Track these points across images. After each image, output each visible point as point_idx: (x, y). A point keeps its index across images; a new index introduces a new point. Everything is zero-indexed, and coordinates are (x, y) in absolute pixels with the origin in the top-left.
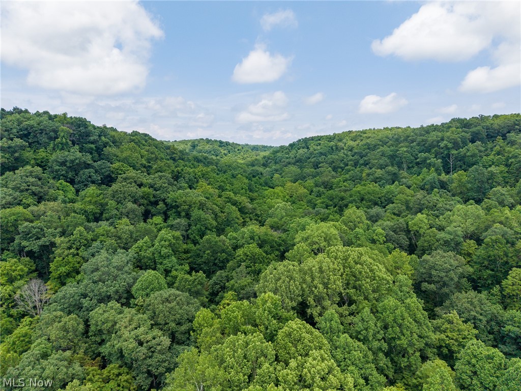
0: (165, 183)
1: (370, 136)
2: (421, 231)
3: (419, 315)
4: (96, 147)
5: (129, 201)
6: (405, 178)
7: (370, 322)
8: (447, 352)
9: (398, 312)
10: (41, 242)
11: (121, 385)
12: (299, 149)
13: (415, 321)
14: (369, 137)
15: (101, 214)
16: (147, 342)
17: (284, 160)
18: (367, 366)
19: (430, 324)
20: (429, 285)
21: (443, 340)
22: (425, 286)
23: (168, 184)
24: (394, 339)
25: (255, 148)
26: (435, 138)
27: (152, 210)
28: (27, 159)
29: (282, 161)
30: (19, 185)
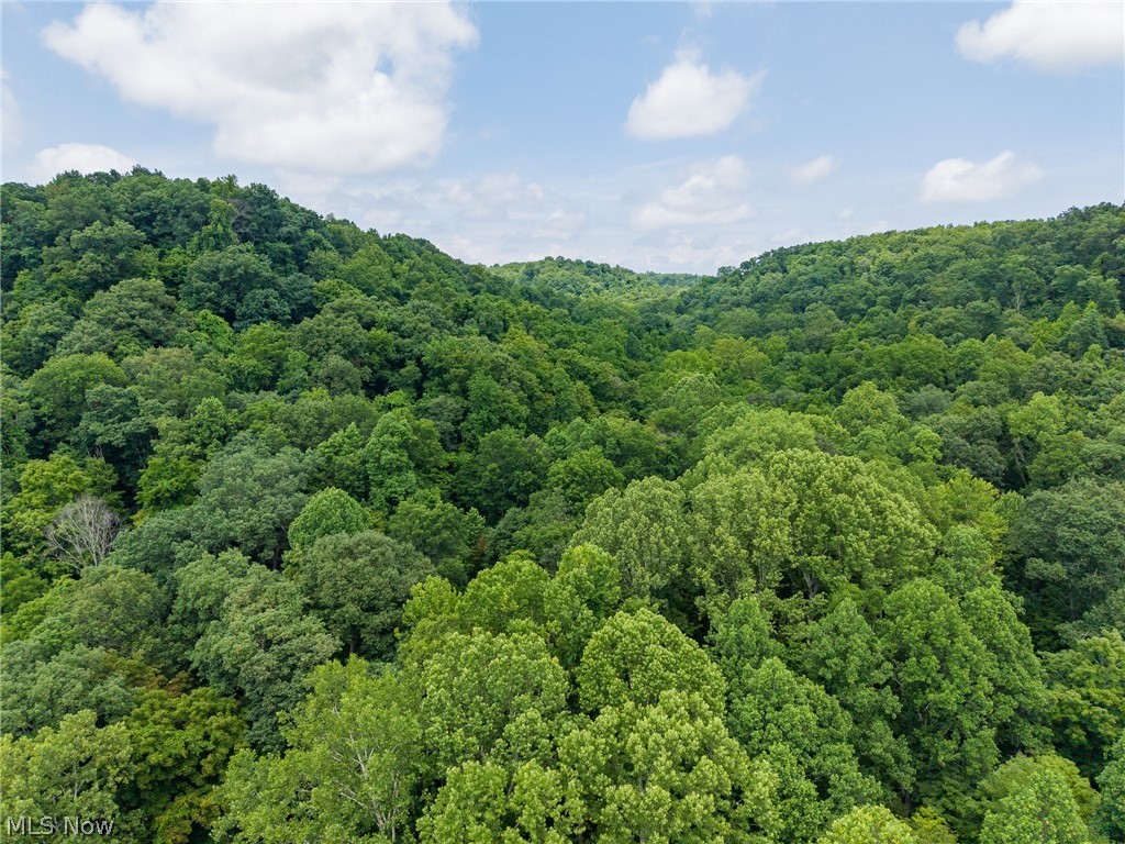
0: (423, 322)
1: (935, 238)
2: (1042, 437)
3: (1003, 632)
4: (293, 249)
5: (335, 354)
6: (1016, 325)
7: (855, 636)
8: (1083, 739)
9: (939, 617)
10: (128, 427)
11: (212, 738)
12: (763, 274)
13: (991, 646)
14: (935, 242)
15: (274, 379)
16: (280, 642)
17: (726, 297)
18: (828, 748)
19: (1037, 661)
20: (1047, 565)
21: (1074, 706)
22: (1036, 567)
23: (432, 325)
24: (923, 686)
25: (668, 280)
26: (1103, 228)
27: (392, 379)
28: (144, 267)
29: (721, 300)
30: (113, 316)
